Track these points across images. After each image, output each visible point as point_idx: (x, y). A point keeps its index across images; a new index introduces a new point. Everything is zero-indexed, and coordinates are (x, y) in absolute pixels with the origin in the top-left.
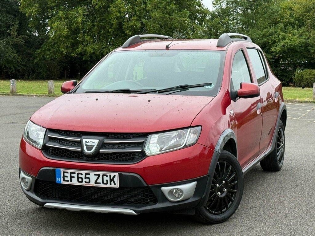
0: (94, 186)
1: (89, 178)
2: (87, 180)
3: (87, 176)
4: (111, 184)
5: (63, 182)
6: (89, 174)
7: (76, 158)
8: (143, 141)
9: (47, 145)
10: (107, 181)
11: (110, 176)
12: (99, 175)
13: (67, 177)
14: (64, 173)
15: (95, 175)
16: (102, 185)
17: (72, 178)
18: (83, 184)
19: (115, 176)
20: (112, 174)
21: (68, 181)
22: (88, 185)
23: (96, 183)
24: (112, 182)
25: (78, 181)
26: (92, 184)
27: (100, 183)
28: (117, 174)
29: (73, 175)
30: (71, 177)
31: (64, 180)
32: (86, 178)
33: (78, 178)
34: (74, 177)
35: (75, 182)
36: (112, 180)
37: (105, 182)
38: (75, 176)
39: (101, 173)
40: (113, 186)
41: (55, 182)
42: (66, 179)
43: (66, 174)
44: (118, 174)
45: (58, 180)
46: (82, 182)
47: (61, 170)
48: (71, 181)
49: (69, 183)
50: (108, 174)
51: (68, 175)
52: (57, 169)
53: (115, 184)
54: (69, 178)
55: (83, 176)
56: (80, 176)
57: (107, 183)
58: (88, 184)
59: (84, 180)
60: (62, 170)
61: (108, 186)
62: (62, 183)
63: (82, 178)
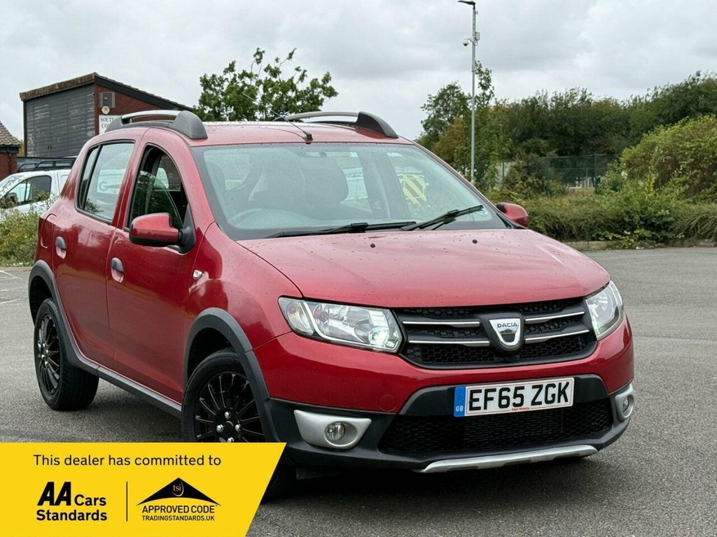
0: (530, 410)
1: (522, 396)
2: (518, 400)
3: (519, 392)
4: (559, 401)
5: (468, 413)
6: (522, 388)
7: (481, 360)
8: (583, 313)
9: (410, 342)
10: (553, 396)
11: (560, 384)
12: (540, 387)
13: (477, 400)
14: (472, 392)
15: (534, 387)
16: (544, 406)
17: (488, 402)
18: (510, 409)
19: (568, 384)
20: (563, 381)
21: (479, 408)
22: (518, 410)
23: (534, 403)
24: (562, 397)
25: (501, 406)
26: (528, 406)
27: (540, 403)
28: (571, 380)
29: (490, 395)
30: (487, 399)
31: (472, 408)
32: (516, 396)
33: (501, 398)
34: (492, 399)
35: (493, 408)
36: (562, 392)
37: (550, 398)
38: (495, 395)
39: (545, 383)
40: (563, 404)
41: (452, 415)
42: (475, 404)
43: (475, 396)
44: (573, 379)
45: (457, 410)
46: (507, 406)
47: (467, 388)
48: (485, 408)
49: (482, 412)
50: (556, 381)
51: (481, 396)
52: (458, 387)
53: (566, 400)
54: (481, 404)
55: (511, 394)
56: (504, 394)
57: (552, 402)
58: (518, 408)
59: (512, 401)
60: (469, 388)
61: (555, 405)
62: (466, 415)
63: (508, 398)
